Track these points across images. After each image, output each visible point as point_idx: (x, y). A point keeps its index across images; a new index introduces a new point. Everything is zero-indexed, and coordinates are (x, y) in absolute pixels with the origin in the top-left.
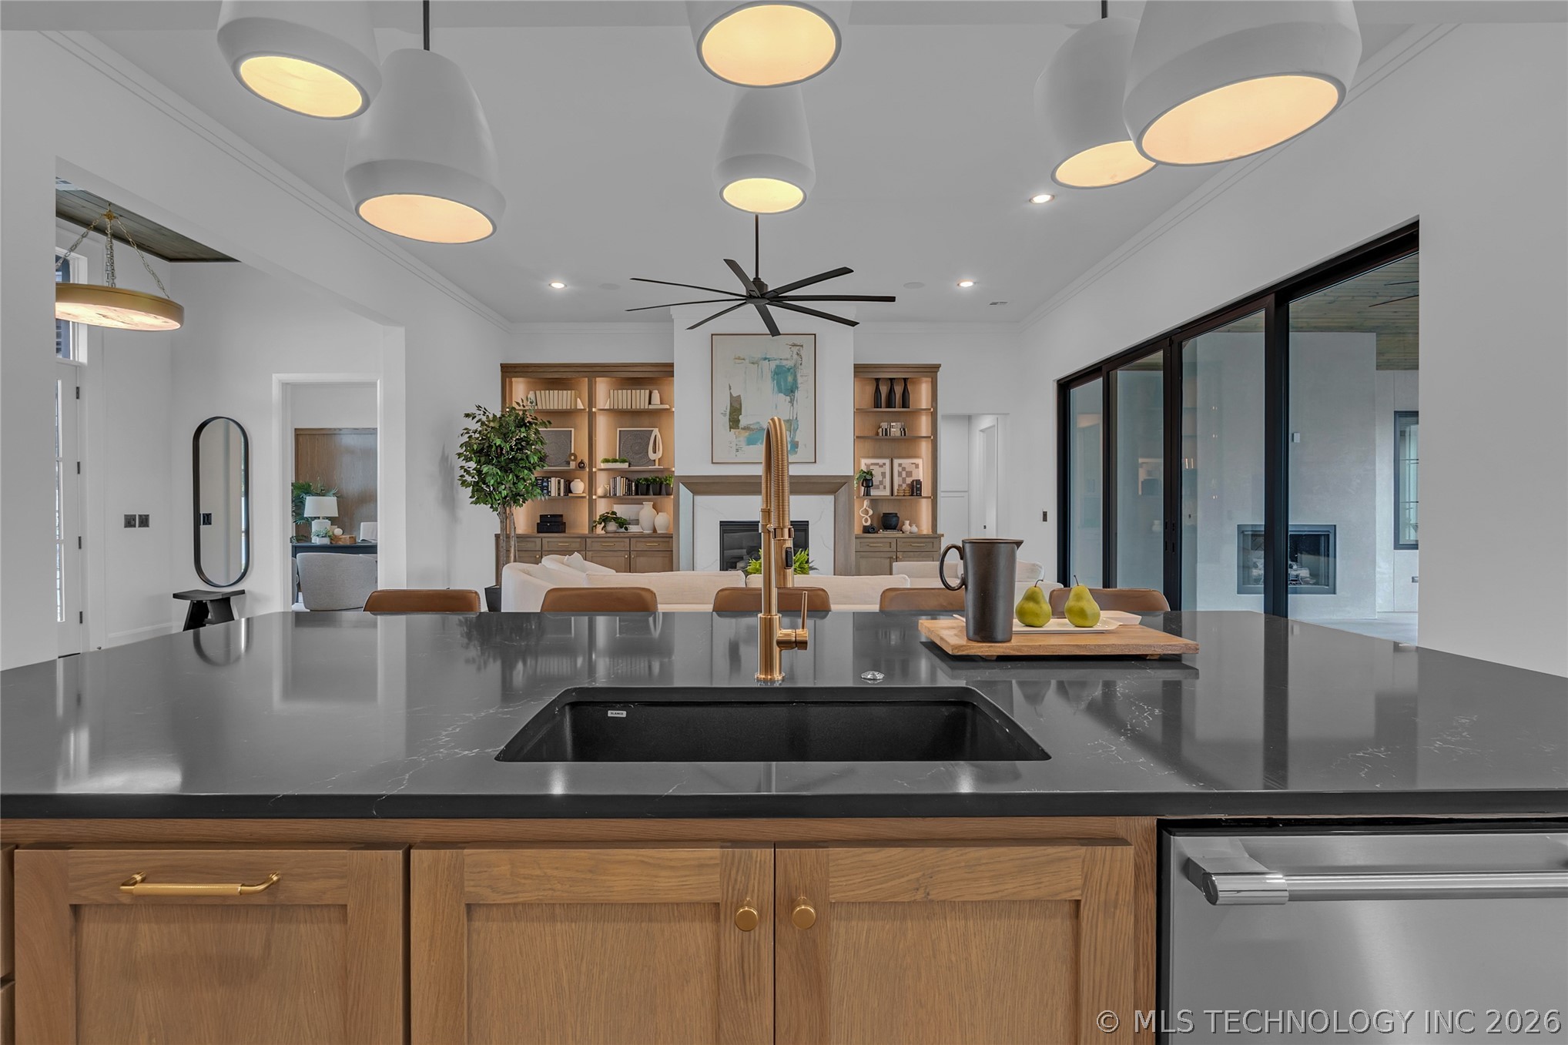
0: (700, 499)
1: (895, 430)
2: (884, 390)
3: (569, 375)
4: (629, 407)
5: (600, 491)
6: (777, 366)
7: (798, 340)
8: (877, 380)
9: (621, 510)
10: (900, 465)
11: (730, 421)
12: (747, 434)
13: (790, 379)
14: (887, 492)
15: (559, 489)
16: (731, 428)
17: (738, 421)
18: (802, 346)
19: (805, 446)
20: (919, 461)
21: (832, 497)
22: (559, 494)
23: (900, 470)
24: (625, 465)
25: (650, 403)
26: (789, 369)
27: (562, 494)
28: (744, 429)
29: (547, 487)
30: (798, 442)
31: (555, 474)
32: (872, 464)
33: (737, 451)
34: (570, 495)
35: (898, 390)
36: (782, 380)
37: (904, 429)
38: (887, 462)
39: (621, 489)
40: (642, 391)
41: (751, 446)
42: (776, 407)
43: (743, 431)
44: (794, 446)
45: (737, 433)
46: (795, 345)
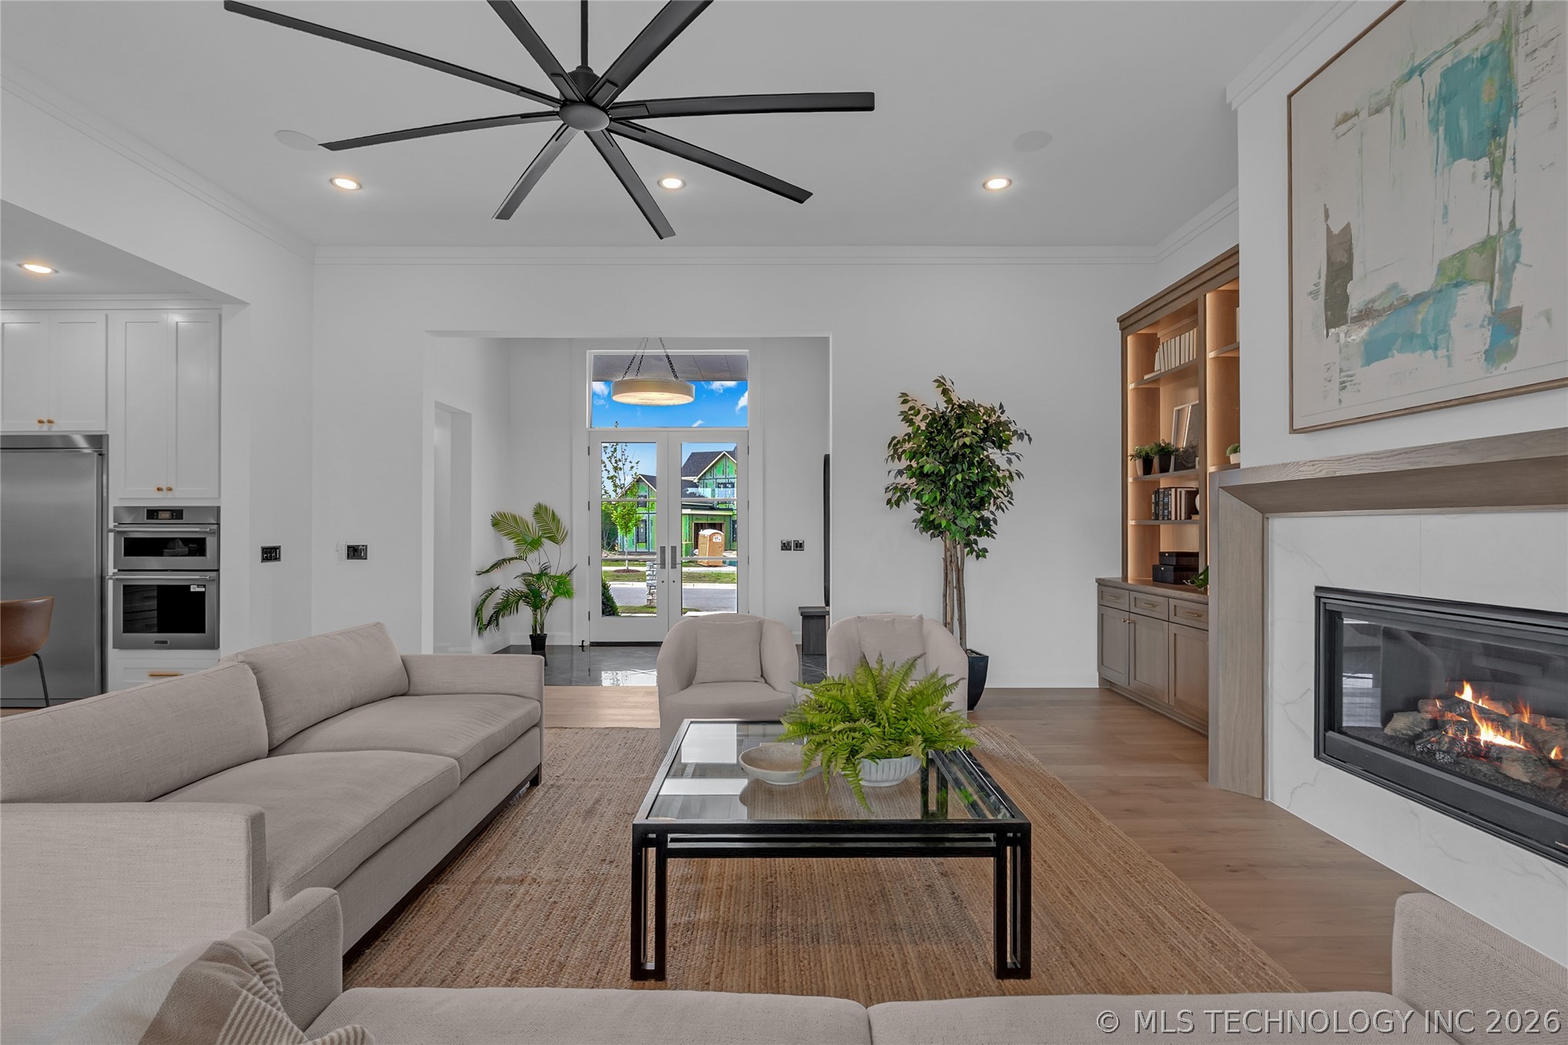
3: (1181, 304)
6: (1446, 74)
11: (1328, 308)
12: (1365, 330)
13: (1490, 91)
15: (1180, 507)
16: (1329, 326)
17: (1346, 300)
22: (1181, 516)
26: (1486, 60)
27: (1184, 516)
28: (1353, 321)
29: (1168, 504)
30: (1518, 312)
33: (1344, 389)
34: (1194, 518)
36: (1464, 112)
41: (1372, 365)
42: (1445, 214)
43: (1354, 327)
44: (1505, 330)
45: (1342, 336)
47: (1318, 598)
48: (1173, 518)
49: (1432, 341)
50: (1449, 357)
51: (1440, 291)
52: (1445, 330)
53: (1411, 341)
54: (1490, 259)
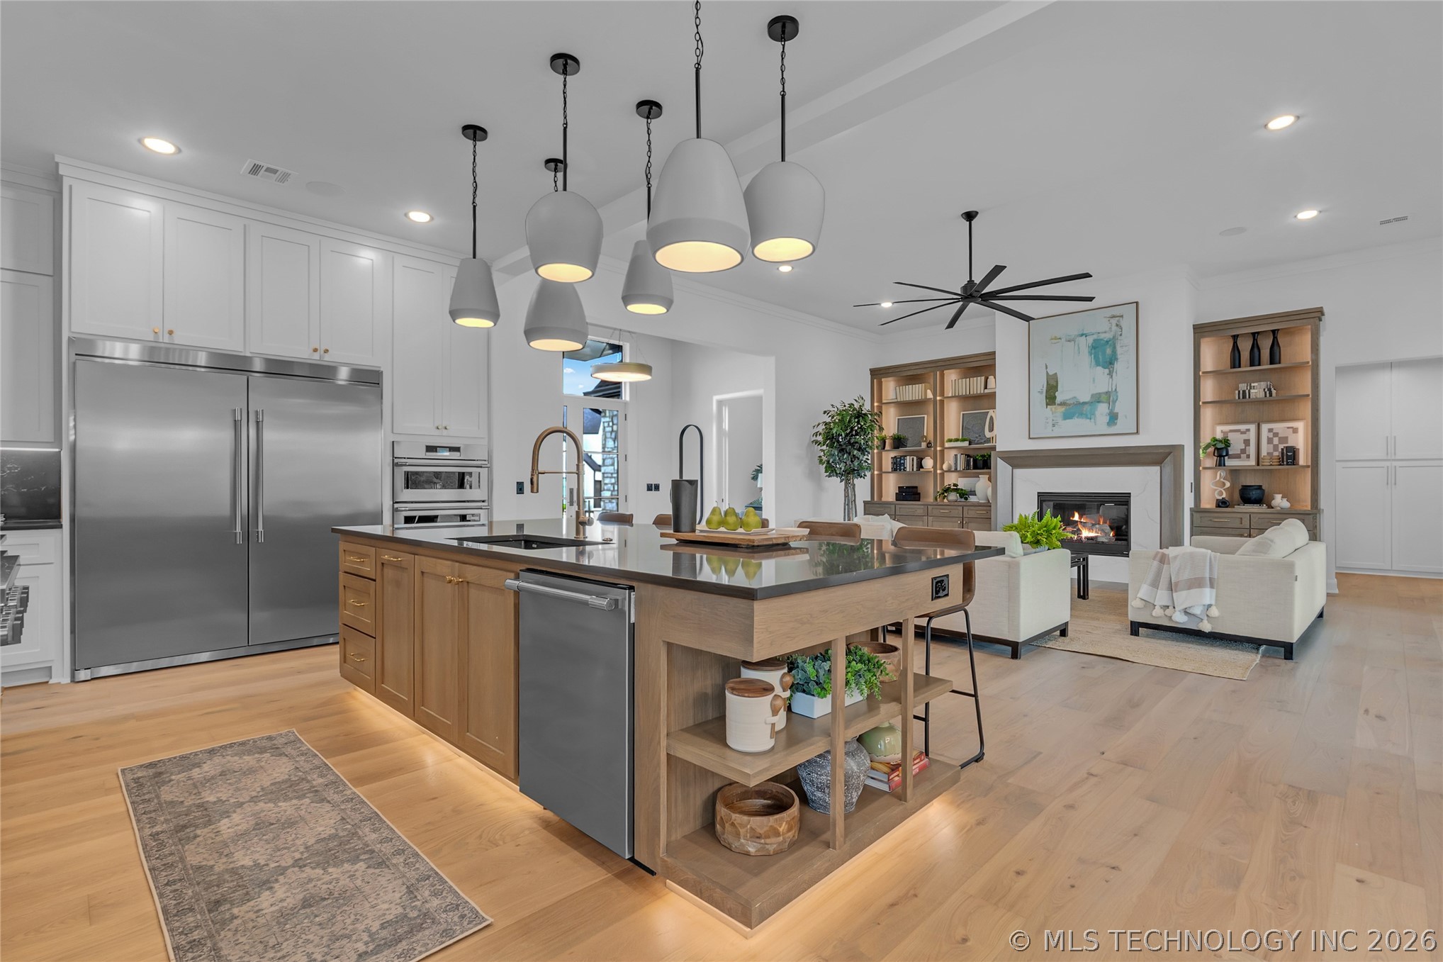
0: (1017, 471)
1: (1258, 391)
2: (1245, 346)
3: (919, 372)
4: (968, 393)
5: (945, 467)
6: (1094, 340)
7: (1117, 311)
8: (1235, 337)
9: (963, 483)
10: (1270, 430)
11: (1047, 398)
12: (1063, 409)
13: (1109, 351)
14: (1252, 462)
15: (913, 465)
16: (1047, 405)
17: (1055, 397)
18: (1122, 316)
19: (1126, 415)
20: (1300, 425)
21: (1159, 468)
22: (913, 469)
23: (1271, 435)
24: (966, 444)
25: (986, 388)
26: (1107, 342)
27: (915, 469)
28: (1058, 405)
29: (904, 464)
30: (1117, 413)
31: (911, 453)
32: (1231, 431)
33: (1054, 425)
34: (921, 470)
35: (1266, 345)
36: (1100, 353)
37: (1270, 390)
38: (1253, 427)
39: (961, 466)
40: (979, 378)
41: (1068, 421)
42: (1094, 381)
43: (1059, 407)
44: (1113, 418)
45: (1053, 409)
46: (1114, 317)
47: (1038, 496)
48: (908, 470)
49: (1089, 416)
50: (1095, 422)
51: (1092, 402)
52: (1094, 414)
53: (1081, 415)
54: (1108, 397)
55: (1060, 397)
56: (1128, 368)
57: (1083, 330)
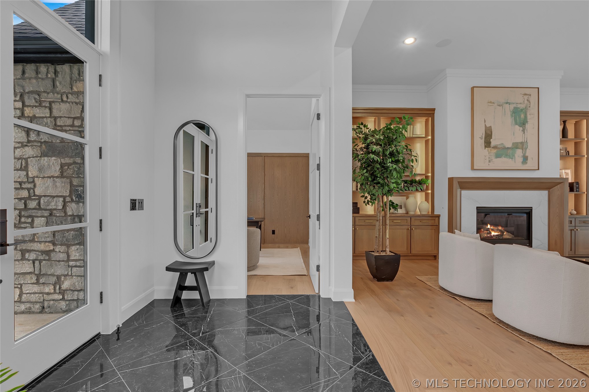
0: (464, 192)
6: (514, 108)
7: (527, 91)
11: (485, 142)
12: (495, 151)
13: (522, 116)
16: (485, 147)
17: (490, 143)
18: (530, 95)
19: (532, 158)
21: (548, 192)
26: (522, 110)
28: (493, 148)
30: (528, 156)
33: (490, 162)
36: (517, 117)
37: (568, 151)
41: (497, 159)
42: (514, 134)
43: (493, 149)
44: (525, 159)
45: (489, 150)
46: (526, 94)
47: (477, 210)
49: (511, 157)
50: (515, 161)
51: (513, 148)
52: (514, 156)
53: (507, 156)
54: (522, 145)
55: (493, 143)
56: (533, 128)
57: (508, 100)
